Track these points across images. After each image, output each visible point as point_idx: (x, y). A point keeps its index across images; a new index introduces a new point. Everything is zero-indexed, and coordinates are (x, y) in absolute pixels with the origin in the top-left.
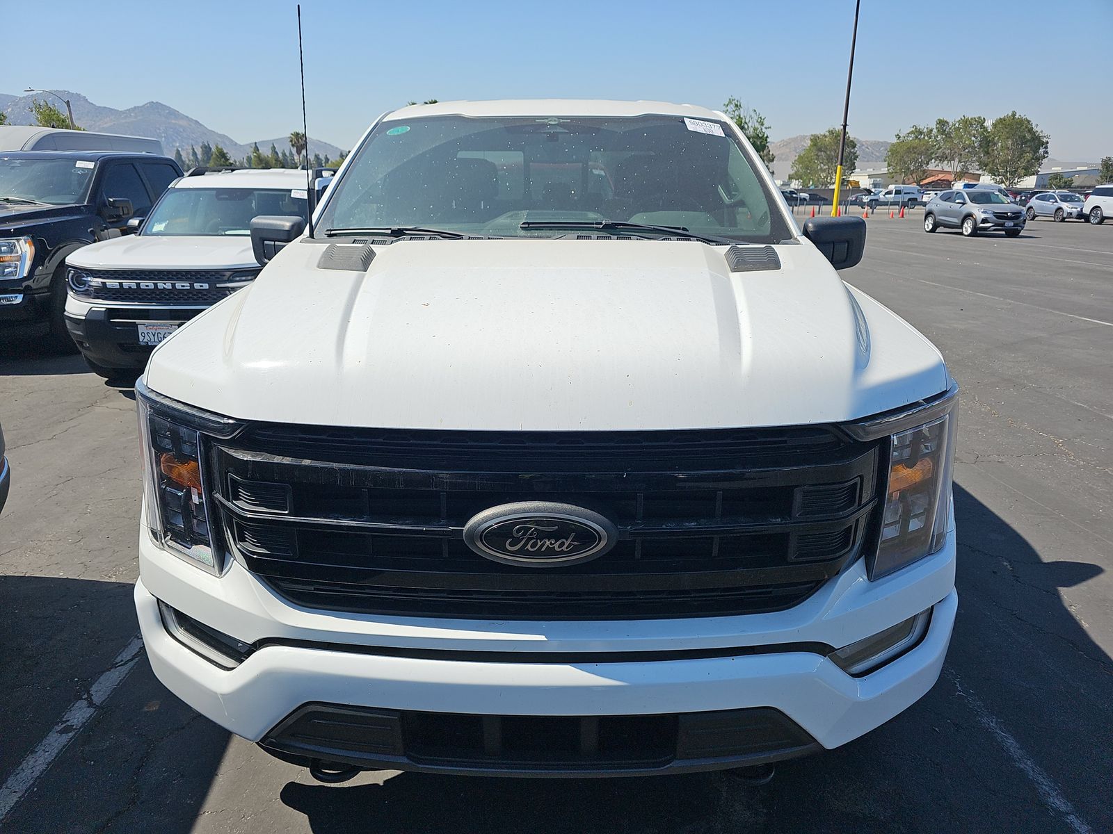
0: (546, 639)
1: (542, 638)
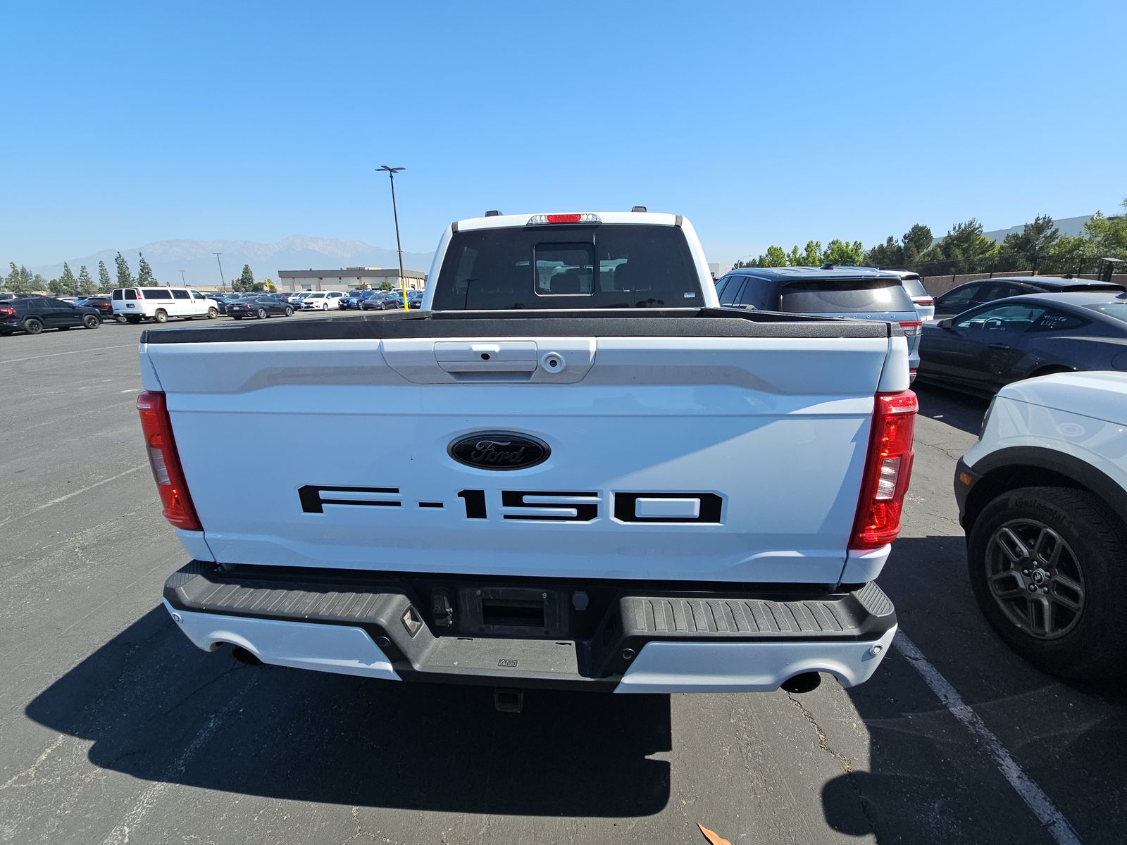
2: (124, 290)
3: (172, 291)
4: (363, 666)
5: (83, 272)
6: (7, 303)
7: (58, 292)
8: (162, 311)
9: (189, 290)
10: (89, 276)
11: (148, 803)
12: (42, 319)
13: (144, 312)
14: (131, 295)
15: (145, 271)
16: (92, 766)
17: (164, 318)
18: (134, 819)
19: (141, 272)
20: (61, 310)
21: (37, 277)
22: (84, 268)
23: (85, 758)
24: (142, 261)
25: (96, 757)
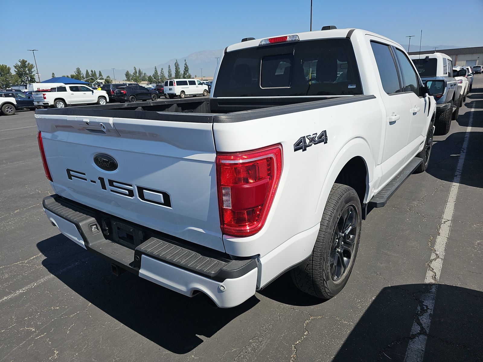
2: (169, 81)
3: (188, 81)
4: (78, 240)
5: (162, 71)
6: (123, 88)
7: (151, 82)
8: (183, 92)
9: (196, 80)
10: (164, 73)
11: (46, 279)
12: (136, 96)
13: (176, 93)
14: (171, 84)
15: (186, 69)
16: (41, 264)
17: (184, 96)
18: (39, 282)
19: (184, 70)
20: (143, 92)
21: (145, 74)
22: (162, 69)
23: (41, 262)
24: (186, 64)
25: (44, 263)
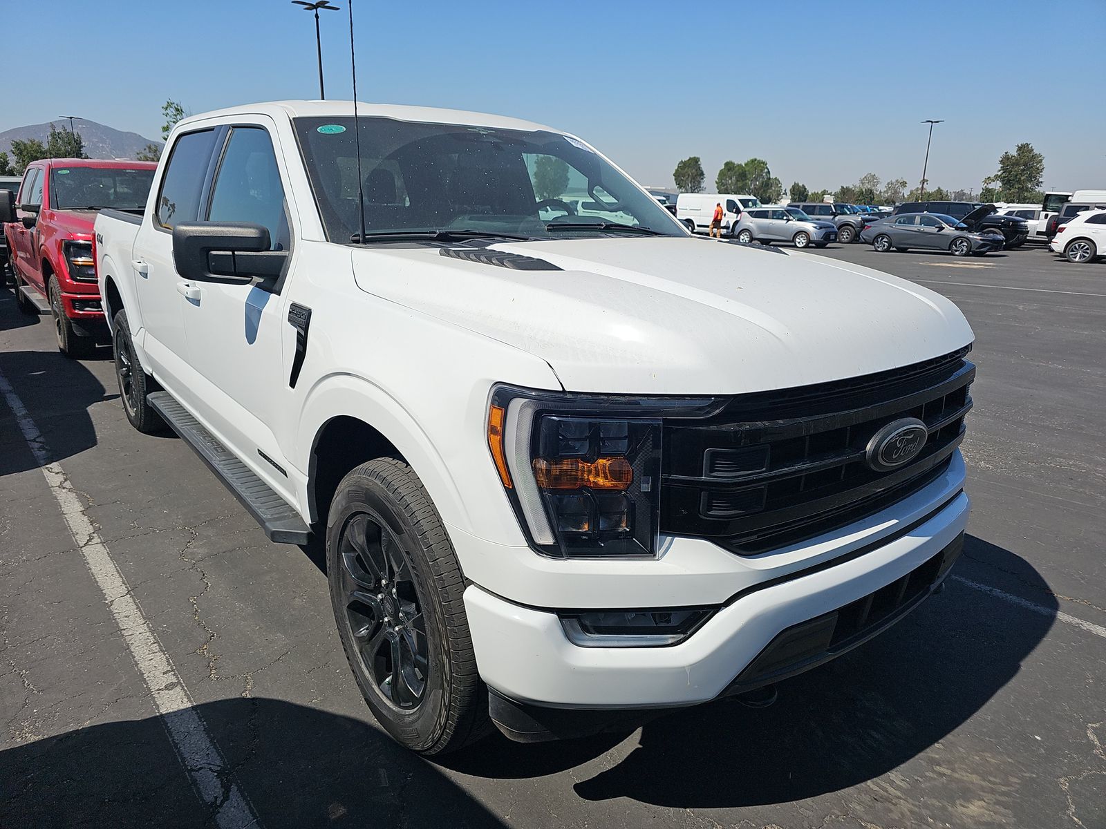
0: (897, 521)
1: (895, 521)
